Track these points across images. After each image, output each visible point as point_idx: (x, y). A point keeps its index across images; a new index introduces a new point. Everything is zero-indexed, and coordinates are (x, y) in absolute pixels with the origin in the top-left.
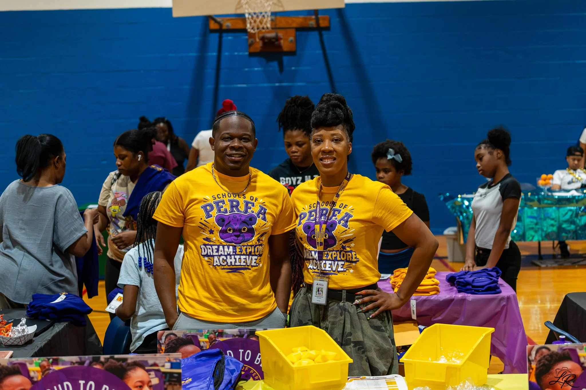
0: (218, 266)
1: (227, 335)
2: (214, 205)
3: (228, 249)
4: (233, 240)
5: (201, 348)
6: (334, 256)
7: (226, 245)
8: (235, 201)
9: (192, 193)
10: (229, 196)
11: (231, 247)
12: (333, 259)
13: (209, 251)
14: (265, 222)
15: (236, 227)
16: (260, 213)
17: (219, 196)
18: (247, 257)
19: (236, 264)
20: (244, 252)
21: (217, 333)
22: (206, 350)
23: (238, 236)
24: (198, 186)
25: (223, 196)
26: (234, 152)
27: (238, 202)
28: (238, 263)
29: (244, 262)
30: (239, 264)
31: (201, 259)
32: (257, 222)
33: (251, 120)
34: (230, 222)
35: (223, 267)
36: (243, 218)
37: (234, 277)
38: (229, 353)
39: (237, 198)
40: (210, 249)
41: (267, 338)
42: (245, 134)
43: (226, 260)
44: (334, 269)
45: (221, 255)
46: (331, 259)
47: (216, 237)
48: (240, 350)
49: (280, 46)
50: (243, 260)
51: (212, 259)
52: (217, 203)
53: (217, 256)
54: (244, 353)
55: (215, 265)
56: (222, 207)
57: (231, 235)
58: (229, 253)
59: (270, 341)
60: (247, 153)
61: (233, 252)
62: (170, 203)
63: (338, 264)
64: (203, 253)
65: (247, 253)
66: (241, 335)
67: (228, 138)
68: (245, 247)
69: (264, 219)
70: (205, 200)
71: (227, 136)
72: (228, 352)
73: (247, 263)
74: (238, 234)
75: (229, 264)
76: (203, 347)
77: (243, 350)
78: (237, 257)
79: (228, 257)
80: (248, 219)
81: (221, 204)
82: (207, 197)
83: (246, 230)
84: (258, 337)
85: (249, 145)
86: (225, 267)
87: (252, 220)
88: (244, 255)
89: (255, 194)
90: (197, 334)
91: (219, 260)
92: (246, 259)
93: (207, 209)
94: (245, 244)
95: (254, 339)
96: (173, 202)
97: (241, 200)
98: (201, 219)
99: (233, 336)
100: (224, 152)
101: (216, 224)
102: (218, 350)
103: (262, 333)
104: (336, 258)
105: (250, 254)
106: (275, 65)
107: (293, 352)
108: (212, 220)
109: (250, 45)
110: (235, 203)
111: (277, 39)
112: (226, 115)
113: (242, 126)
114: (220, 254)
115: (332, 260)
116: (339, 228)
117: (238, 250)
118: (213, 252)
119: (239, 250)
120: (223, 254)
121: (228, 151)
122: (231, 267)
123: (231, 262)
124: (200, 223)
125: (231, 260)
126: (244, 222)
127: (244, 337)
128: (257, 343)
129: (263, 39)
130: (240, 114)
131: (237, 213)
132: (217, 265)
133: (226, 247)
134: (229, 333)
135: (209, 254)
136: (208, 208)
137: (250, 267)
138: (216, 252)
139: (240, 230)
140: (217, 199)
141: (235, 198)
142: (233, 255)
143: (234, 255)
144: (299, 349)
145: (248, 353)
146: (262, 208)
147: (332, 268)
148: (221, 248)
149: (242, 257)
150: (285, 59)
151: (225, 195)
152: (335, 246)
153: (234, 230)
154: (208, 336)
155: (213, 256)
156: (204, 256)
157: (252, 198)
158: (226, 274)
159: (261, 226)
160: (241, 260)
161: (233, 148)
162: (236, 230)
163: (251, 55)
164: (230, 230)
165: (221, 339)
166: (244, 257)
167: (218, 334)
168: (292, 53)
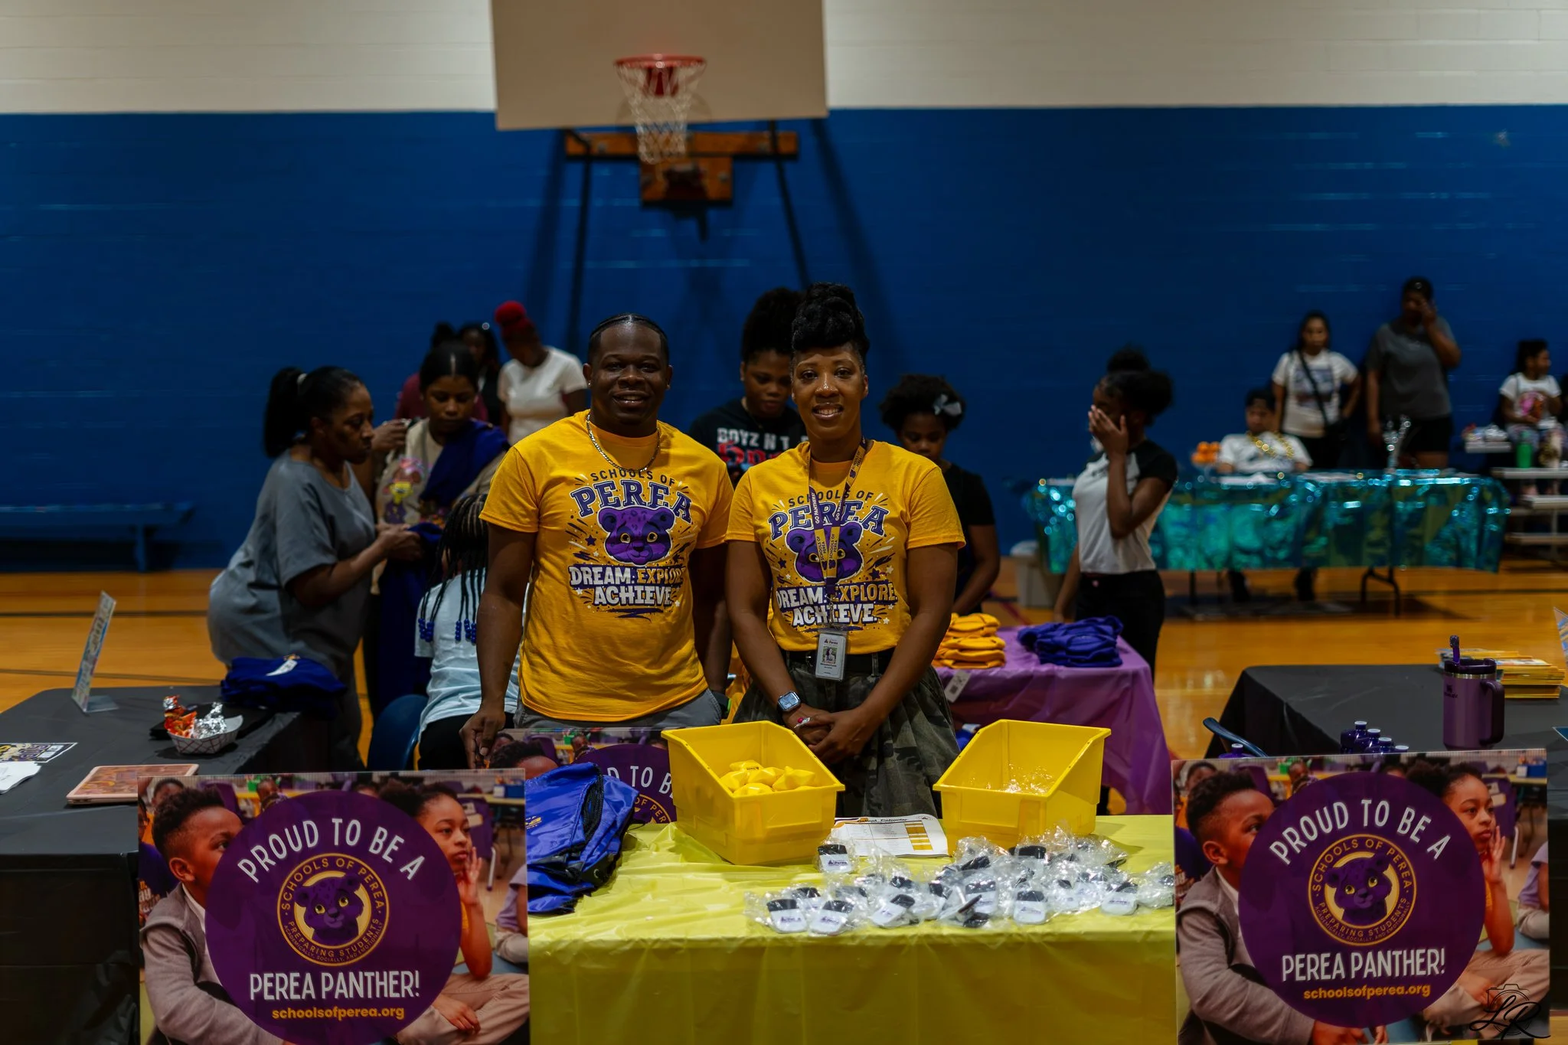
0: (603, 605)
1: (608, 739)
2: (596, 492)
3: (623, 572)
4: (632, 557)
5: (559, 762)
6: (853, 594)
7: (619, 566)
8: (633, 484)
9: (552, 469)
10: (623, 474)
11: (628, 570)
12: (853, 599)
13: (586, 576)
14: (688, 524)
15: (636, 532)
16: (679, 506)
17: (604, 475)
18: (657, 588)
19: (637, 602)
20: (652, 579)
21: (589, 735)
22: (569, 765)
23: (640, 549)
24: (562, 455)
25: (611, 474)
26: (628, 391)
27: (639, 486)
28: (640, 601)
29: (651, 598)
30: (642, 601)
31: (570, 593)
32: (675, 523)
33: (660, 331)
34: (625, 523)
35: (611, 607)
36: (649, 517)
37: (632, 625)
38: (612, 772)
39: (636, 479)
40: (587, 572)
41: (684, 743)
42: (648, 357)
43: (618, 594)
44: (856, 618)
45: (609, 584)
46: (847, 600)
47: (599, 551)
48: (632, 767)
49: (701, 190)
50: (649, 595)
51: (593, 593)
52: (601, 488)
53: (601, 586)
54: (639, 773)
55: (597, 602)
56: (611, 495)
57: (627, 548)
58: (623, 581)
59: (689, 748)
60: (652, 392)
61: (632, 579)
62: (515, 487)
63: (862, 609)
64: (575, 582)
65: (656, 581)
66: (634, 739)
67: (615, 365)
68: (654, 570)
69: (687, 518)
70: (579, 481)
71: (614, 360)
72: (609, 769)
73: (656, 600)
74: (640, 544)
75: (624, 602)
76: (561, 760)
77: (637, 768)
78: (639, 589)
79: (623, 588)
80: (658, 518)
81: (607, 490)
82: (582, 476)
83: (656, 537)
84: (665, 742)
85: (656, 377)
86: (615, 607)
87: (665, 518)
88: (651, 584)
89: (669, 472)
90: (551, 736)
91: (605, 593)
92: (655, 592)
93: (584, 498)
94: (654, 564)
95: (658, 746)
96: (518, 483)
97: (645, 482)
98: (572, 517)
99: (620, 739)
100: (610, 391)
101: (600, 526)
102: (590, 764)
103: (673, 734)
104: (858, 597)
105: (662, 583)
106: (691, 226)
107: (731, 771)
108: (594, 519)
109: (646, 186)
110: (633, 488)
111: (696, 175)
112: (613, 322)
113: (641, 342)
114: (606, 583)
115: (849, 603)
116: (867, 534)
117: (640, 576)
118: (593, 579)
119: (643, 576)
120: (613, 583)
121: (617, 389)
122: (628, 607)
123: (627, 598)
124: (571, 524)
125: (627, 595)
126: (652, 524)
127: (640, 743)
128: (665, 754)
129: (669, 174)
130: (637, 319)
131: (636, 505)
132: (601, 603)
133: (618, 570)
134: (611, 735)
135: (586, 583)
136: (585, 496)
137: (662, 608)
138: (599, 579)
139: (643, 538)
140: (601, 481)
141: (633, 479)
142: (631, 584)
143: (633, 585)
144: (743, 765)
145: (648, 772)
146: (683, 498)
147: (851, 618)
148: (609, 571)
149: (649, 589)
150: (712, 214)
151: (615, 473)
152: (855, 574)
153: (634, 539)
154: (572, 739)
155: (594, 586)
156: (576, 587)
157: (663, 479)
158: (618, 621)
159: (682, 531)
160: (648, 595)
161: (625, 384)
162: (637, 537)
163: (647, 205)
164: (625, 538)
165: (596, 746)
166: (652, 588)
167: (590, 737)
168: (724, 203)
